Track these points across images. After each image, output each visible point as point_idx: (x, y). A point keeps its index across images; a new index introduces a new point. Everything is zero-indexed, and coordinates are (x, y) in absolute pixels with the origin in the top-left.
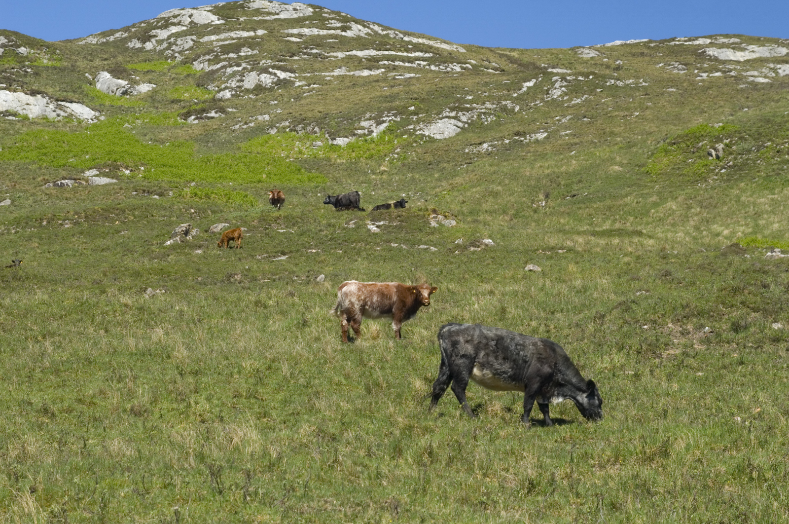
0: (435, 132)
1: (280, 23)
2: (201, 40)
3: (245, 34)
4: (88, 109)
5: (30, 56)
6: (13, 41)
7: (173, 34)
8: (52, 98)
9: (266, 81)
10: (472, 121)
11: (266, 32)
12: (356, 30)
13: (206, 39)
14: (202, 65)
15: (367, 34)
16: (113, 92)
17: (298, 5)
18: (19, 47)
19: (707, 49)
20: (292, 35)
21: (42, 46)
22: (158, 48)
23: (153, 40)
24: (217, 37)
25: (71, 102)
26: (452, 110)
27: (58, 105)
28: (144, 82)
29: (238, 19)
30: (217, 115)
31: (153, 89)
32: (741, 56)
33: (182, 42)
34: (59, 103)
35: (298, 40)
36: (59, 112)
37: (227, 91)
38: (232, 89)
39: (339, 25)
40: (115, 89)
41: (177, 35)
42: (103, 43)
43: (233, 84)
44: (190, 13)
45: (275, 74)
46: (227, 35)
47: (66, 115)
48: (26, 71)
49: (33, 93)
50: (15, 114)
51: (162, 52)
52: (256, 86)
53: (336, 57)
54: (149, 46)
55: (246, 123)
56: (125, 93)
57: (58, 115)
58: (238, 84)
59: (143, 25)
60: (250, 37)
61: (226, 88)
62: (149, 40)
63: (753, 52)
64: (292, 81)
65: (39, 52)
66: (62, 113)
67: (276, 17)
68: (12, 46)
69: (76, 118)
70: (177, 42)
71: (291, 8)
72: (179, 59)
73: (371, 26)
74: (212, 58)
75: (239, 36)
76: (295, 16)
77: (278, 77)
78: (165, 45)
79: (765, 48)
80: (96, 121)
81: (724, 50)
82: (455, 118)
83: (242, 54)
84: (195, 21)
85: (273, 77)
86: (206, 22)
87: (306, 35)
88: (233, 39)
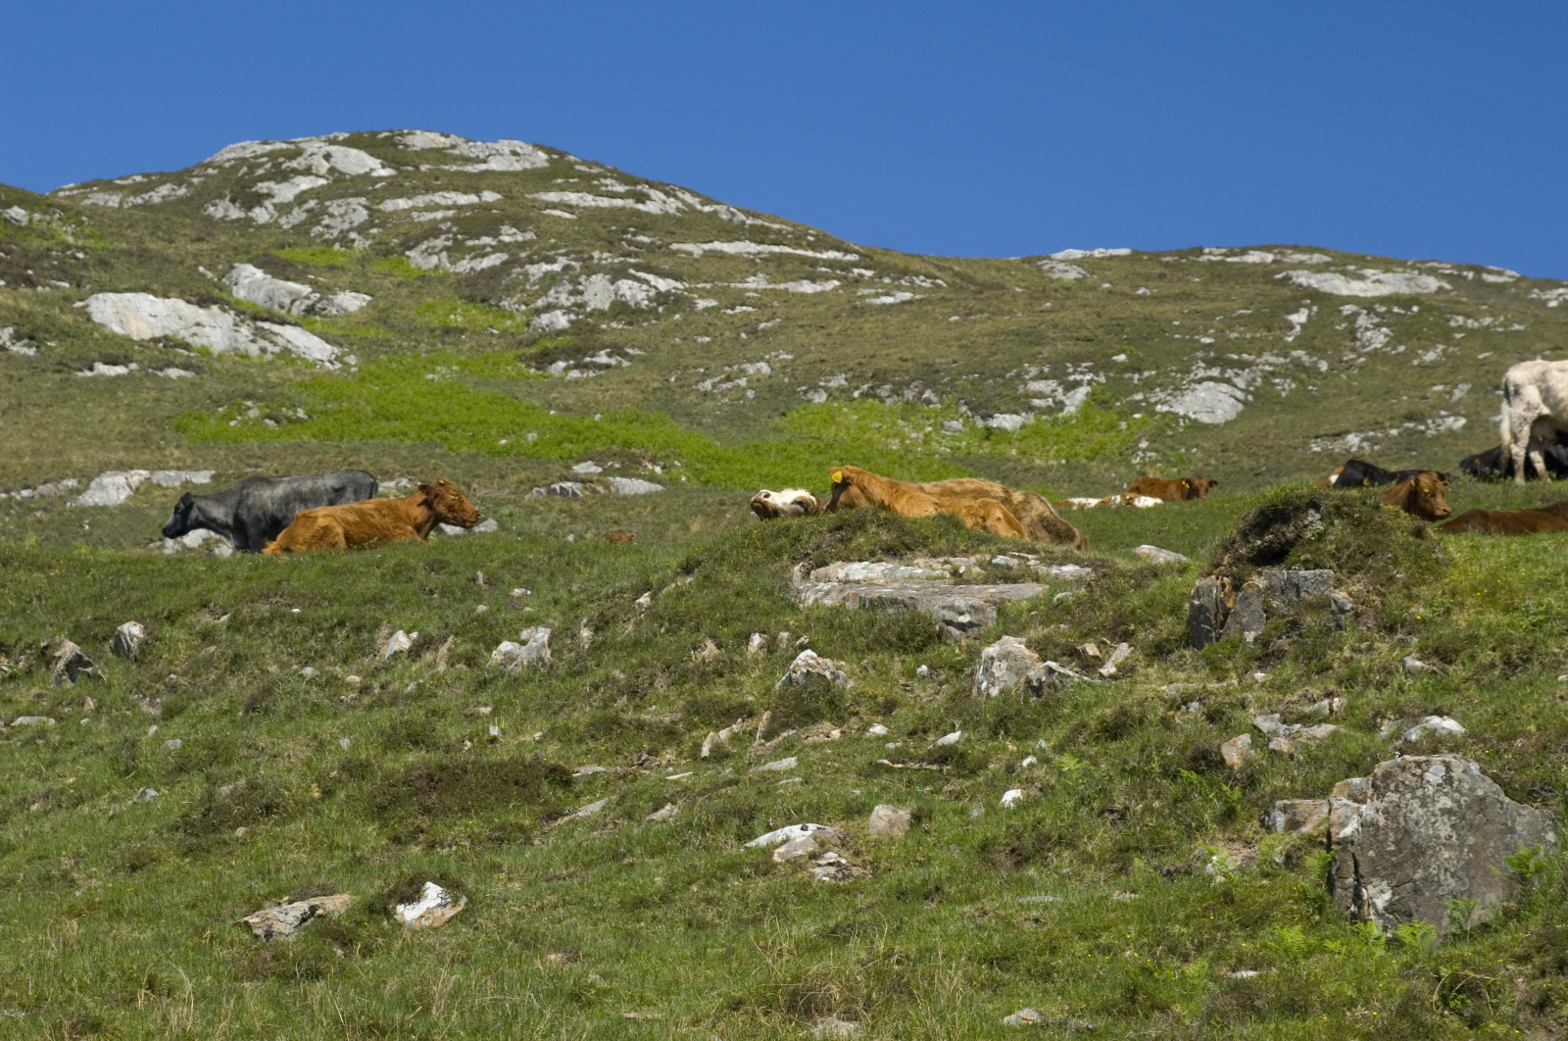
0: (1196, 408)
1: (508, 179)
2: (381, 207)
3: (463, 199)
4: (316, 339)
5: (34, 225)
7: (304, 193)
8: (244, 313)
9: (634, 296)
11: (499, 196)
12: (658, 201)
13: (389, 205)
14: (434, 260)
16: (281, 306)
17: (518, 145)
18: (9, 206)
19: (1291, 272)
20: (554, 206)
22: (285, 222)
23: (268, 203)
24: (410, 203)
25: (283, 323)
26: (1210, 364)
27: (257, 328)
28: (343, 289)
29: (417, 167)
30: (613, 361)
31: (369, 303)
32: (1362, 290)
33: (342, 210)
34: (260, 324)
35: (568, 216)
36: (262, 343)
37: (559, 312)
40: (287, 301)
41: (319, 195)
44: (323, 151)
46: (427, 198)
47: (277, 350)
49: (203, 302)
50: (187, 346)
51: (301, 229)
54: (261, 215)
56: (310, 310)
57: (263, 350)
58: (572, 299)
59: (210, 171)
60: (471, 207)
62: (261, 206)
66: (270, 347)
67: (483, 167)
69: (299, 357)
70: (331, 210)
71: (506, 150)
72: (361, 244)
73: (679, 194)
74: (450, 243)
75: (450, 202)
76: (518, 167)
77: (656, 288)
78: (298, 216)
80: (338, 365)
82: (1228, 381)
83: (507, 239)
84: (340, 167)
86: (362, 171)
88: (448, 208)
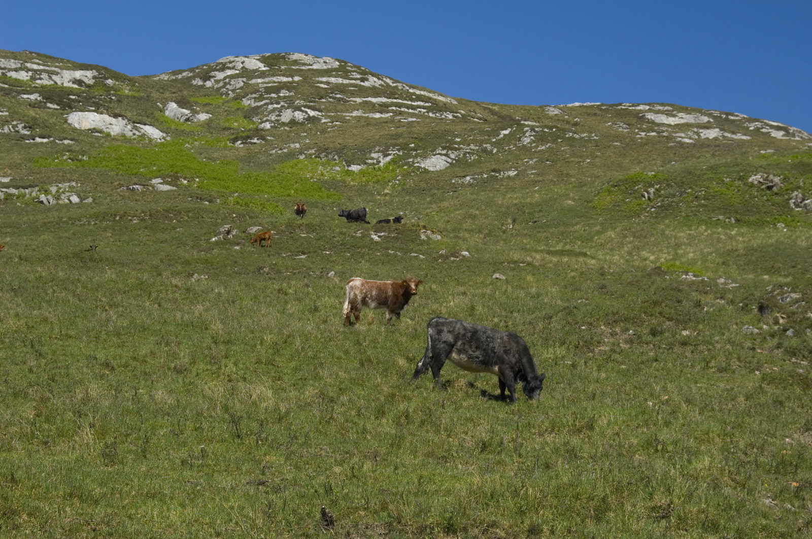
0: (429, 165)
1: (313, 72)
2: (250, 82)
3: (285, 79)
4: (157, 130)
5: (115, 87)
6: (103, 74)
7: (228, 76)
8: (130, 120)
9: (298, 117)
10: (459, 158)
11: (301, 78)
12: (372, 81)
13: (253, 81)
14: (249, 102)
15: (381, 85)
16: (178, 118)
17: (328, 59)
18: (107, 79)
19: (646, 114)
20: (322, 82)
21: (125, 79)
23: (212, 80)
24: (263, 80)
25: (145, 124)
26: (444, 148)
27: (134, 126)
28: (202, 112)
29: (280, 67)
30: (259, 142)
32: (673, 121)
33: (234, 83)
34: (136, 124)
35: (326, 86)
36: (134, 131)
37: (268, 123)
38: (271, 122)
39: (359, 76)
40: (180, 116)
41: (232, 77)
42: (173, 80)
43: (273, 118)
44: (242, 61)
45: (306, 112)
46: (270, 79)
47: (140, 134)
48: (111, 98)
49: (116, 116)
50: (100, 132)
52: (291, 120)
53: (355, 102)
54: (209, 84)
55: (281, 149)
56: (187, 120)
57: (134, 134)
58: (276, 118)
59: (205, 67)
60: (289, 82)
61: (267, 121)
62: (209, 80)
63: (682, 118)
64: (319, 118)
65: (122, 84)
66: (137, 133)
67: (310, 67)
68: (101, 78)
69: (148, 137)
70: (231, 83)
71: (322, 61)
72: (232, 95)
73: (384, 79)
74: (257, 96)
75: (279, 80)
76: (325, 67)
77: (309, 115)
78: (221, 84)
79: (691, 116)
80: (163, 140)
81: (659, 115)
82: (446, 155)
83: (281, 95)
84: (246, 67)
85: (304, 114)
86: (255, 68)
87: (332, 83)
88: (275, 83)
